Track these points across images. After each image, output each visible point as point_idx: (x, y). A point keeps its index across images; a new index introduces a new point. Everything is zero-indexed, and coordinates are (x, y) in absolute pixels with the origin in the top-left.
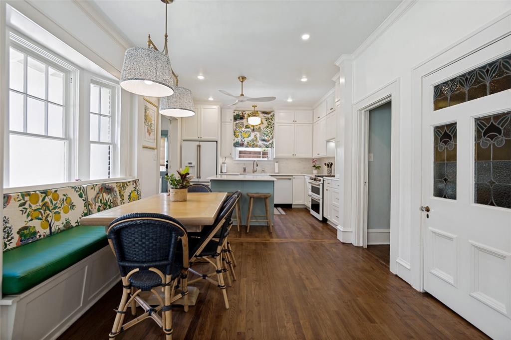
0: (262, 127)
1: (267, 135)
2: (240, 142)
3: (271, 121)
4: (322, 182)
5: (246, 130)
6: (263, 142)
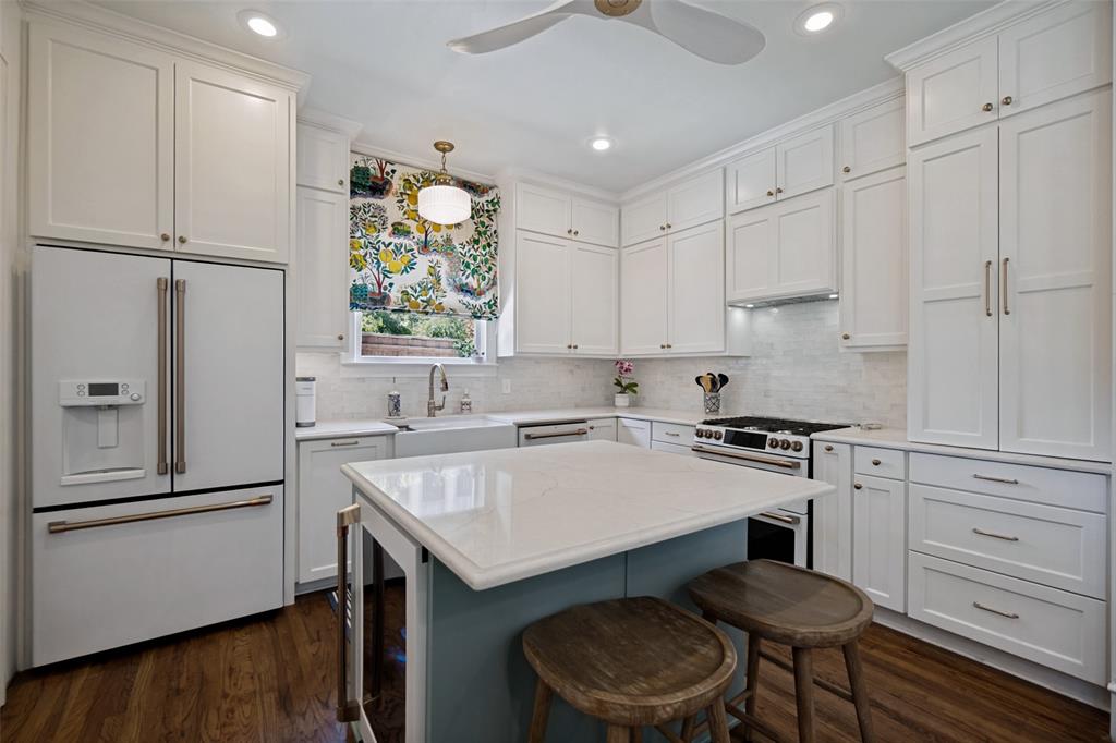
0: (459, 238)
1: (474, 272)
2: (372, 287)
3: (487, 222)
4: (805, 453)
5: (396, 240)
6: (461, 297)
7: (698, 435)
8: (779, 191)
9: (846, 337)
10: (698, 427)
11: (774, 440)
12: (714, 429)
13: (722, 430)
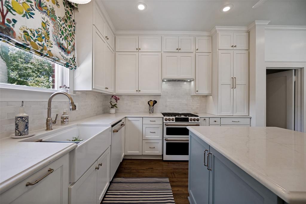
0: (58, 13)
1: (65, 38)
6: (60, 51)
7: (166, 120)
8: (180, 49)
9: (197, 91)
10: (165, 117)
11: (192, 119)
12: (171, 118)
13: (174, 117)
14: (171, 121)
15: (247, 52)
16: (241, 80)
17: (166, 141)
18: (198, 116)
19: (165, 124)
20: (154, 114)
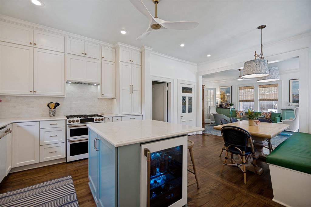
7: (69, 122)
8: (86, 54)
9: (103, 94)
10: (68, 120)
11: (96, 119)
12: (76, 119)
13: (79, 119)
14: (76, 123)
15: (140, 67)
16: (137, 87)
17: (70, 142)
18: (103, 116)
19: (69, 126)
20: (55, 117)
